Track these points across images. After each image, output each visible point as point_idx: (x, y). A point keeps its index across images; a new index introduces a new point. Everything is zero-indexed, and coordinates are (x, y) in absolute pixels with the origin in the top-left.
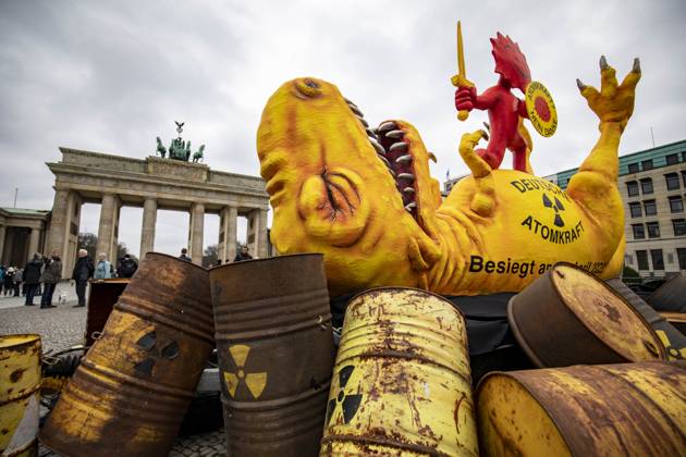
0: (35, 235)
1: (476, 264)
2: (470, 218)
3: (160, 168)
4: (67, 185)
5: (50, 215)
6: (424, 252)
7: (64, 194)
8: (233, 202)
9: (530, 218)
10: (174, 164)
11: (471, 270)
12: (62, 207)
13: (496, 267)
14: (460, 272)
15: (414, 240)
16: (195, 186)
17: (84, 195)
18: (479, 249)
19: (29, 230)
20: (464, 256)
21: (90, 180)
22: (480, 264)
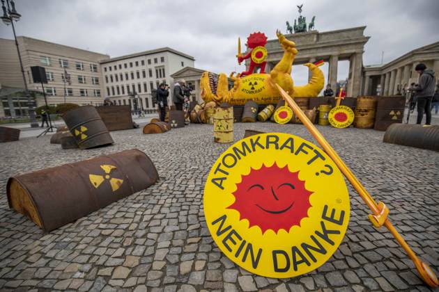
6: (215, 99)
9: (244, 89)
14: (229, 102)
16: (309, 47)
20: (230, 99)
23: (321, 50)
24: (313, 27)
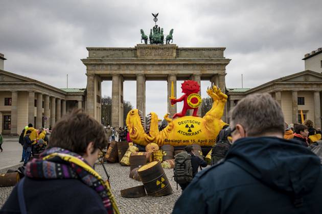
0: (80, 104)
1: (166, 140)
2: (167, 131)
3: (145, 52)
4: (92, 72)
5: (86, 89)
6: (148, 139)
7: (92, 78)
8: (197, 72)
9: (180, 131)
10: (154, 48)
12: (91, 86)
13: (171, 141)
14: (163, 142)
15: (146, 138)
16: (168, 63)
17: (102, 76)
18: (167, 137)
19: (77, 102)
20: (163, 139)
21: (104, 67)
23: (182, 67)
24: (171, 41)
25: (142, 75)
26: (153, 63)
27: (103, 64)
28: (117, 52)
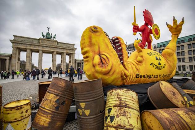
0: (8, 61)
1: (138, 76)
2: (136, 63)
3: (43, 41)
4: (16, 46)
5: (11, 55)
6: (125, 74)
7: (15, 49)
8: (65, 51)
9: (152, 63)
10: (47, 40)
11: (136, 77)
12: (15, 53)
13: (143, 77)
14: (133, 78)
15: (123, 72)
16: (53, 47)
17: (21, 49)
18: (139, 72)
19: (6, 60)
20: (135, 74)
21: (23, 45)
22: (139, 76)
23: (59, 49)
24: (55, 39)
25: (41, 50)
26: (47, 46)
27: (22, 44)
28: (30, 39)
